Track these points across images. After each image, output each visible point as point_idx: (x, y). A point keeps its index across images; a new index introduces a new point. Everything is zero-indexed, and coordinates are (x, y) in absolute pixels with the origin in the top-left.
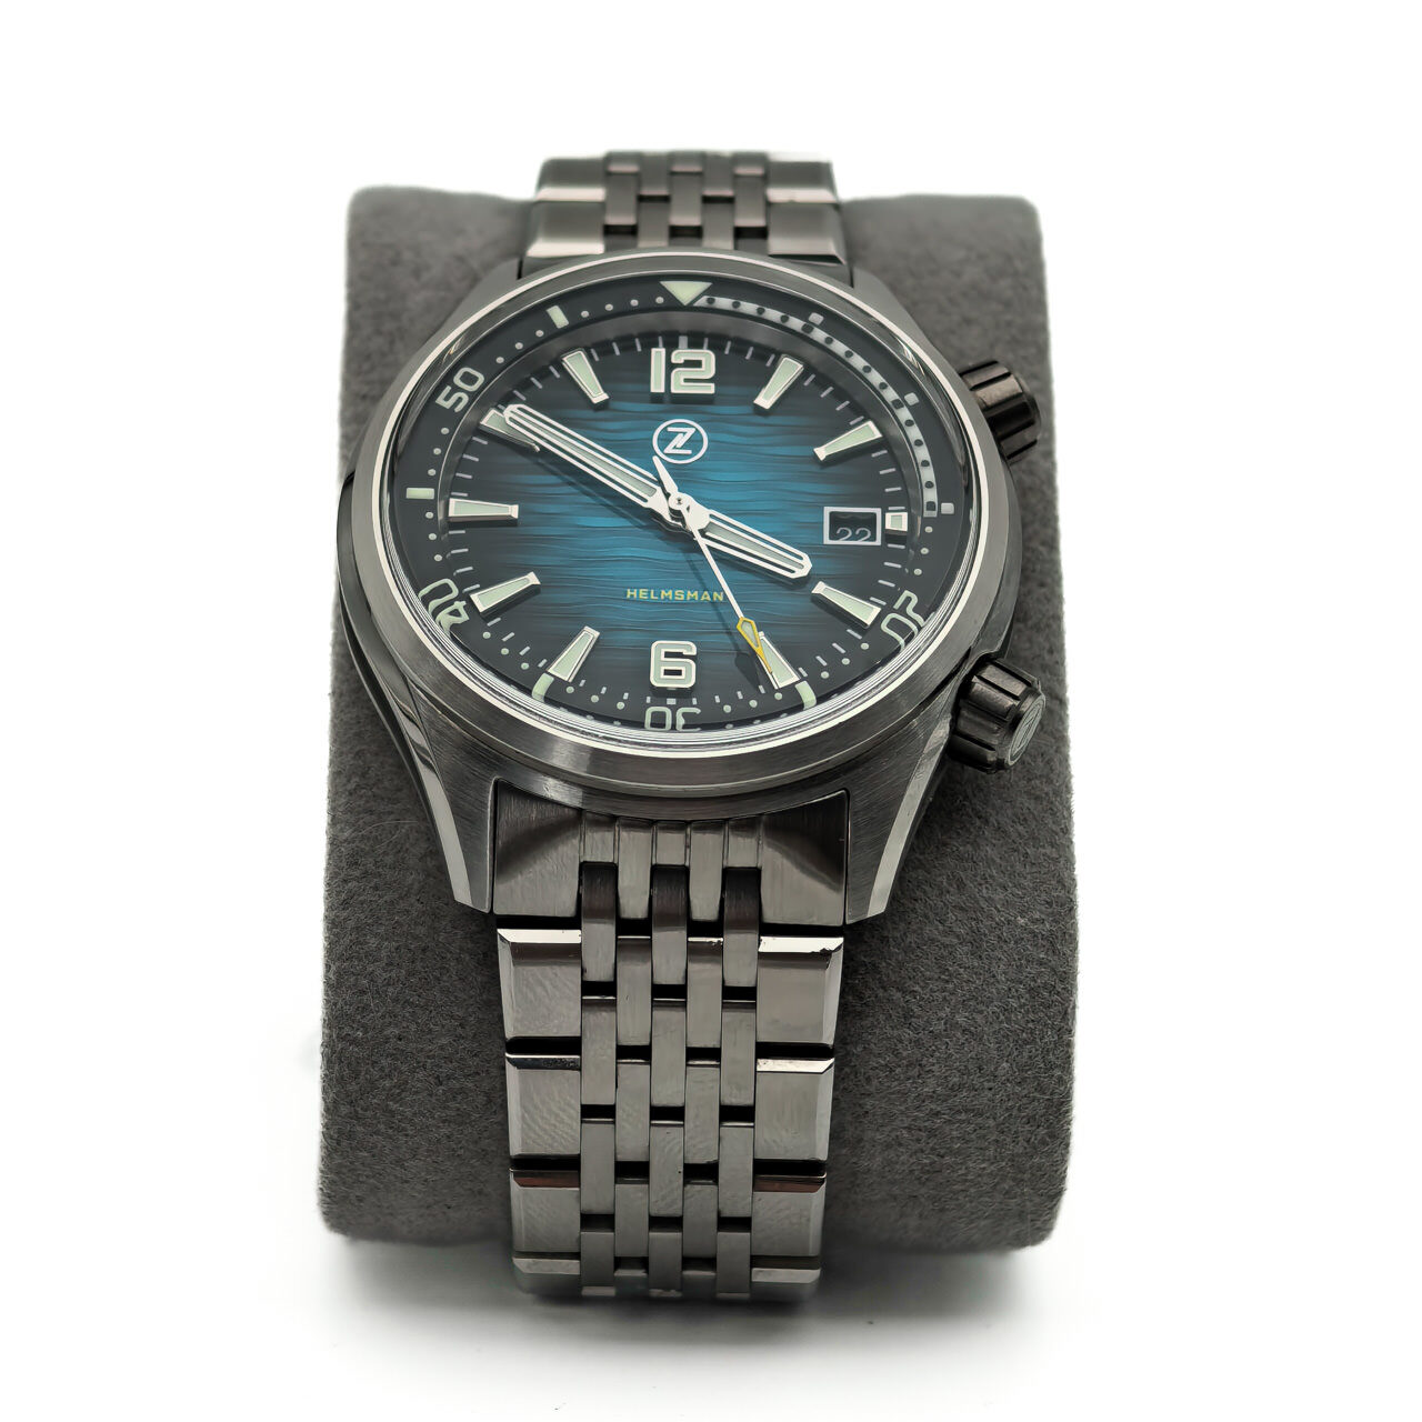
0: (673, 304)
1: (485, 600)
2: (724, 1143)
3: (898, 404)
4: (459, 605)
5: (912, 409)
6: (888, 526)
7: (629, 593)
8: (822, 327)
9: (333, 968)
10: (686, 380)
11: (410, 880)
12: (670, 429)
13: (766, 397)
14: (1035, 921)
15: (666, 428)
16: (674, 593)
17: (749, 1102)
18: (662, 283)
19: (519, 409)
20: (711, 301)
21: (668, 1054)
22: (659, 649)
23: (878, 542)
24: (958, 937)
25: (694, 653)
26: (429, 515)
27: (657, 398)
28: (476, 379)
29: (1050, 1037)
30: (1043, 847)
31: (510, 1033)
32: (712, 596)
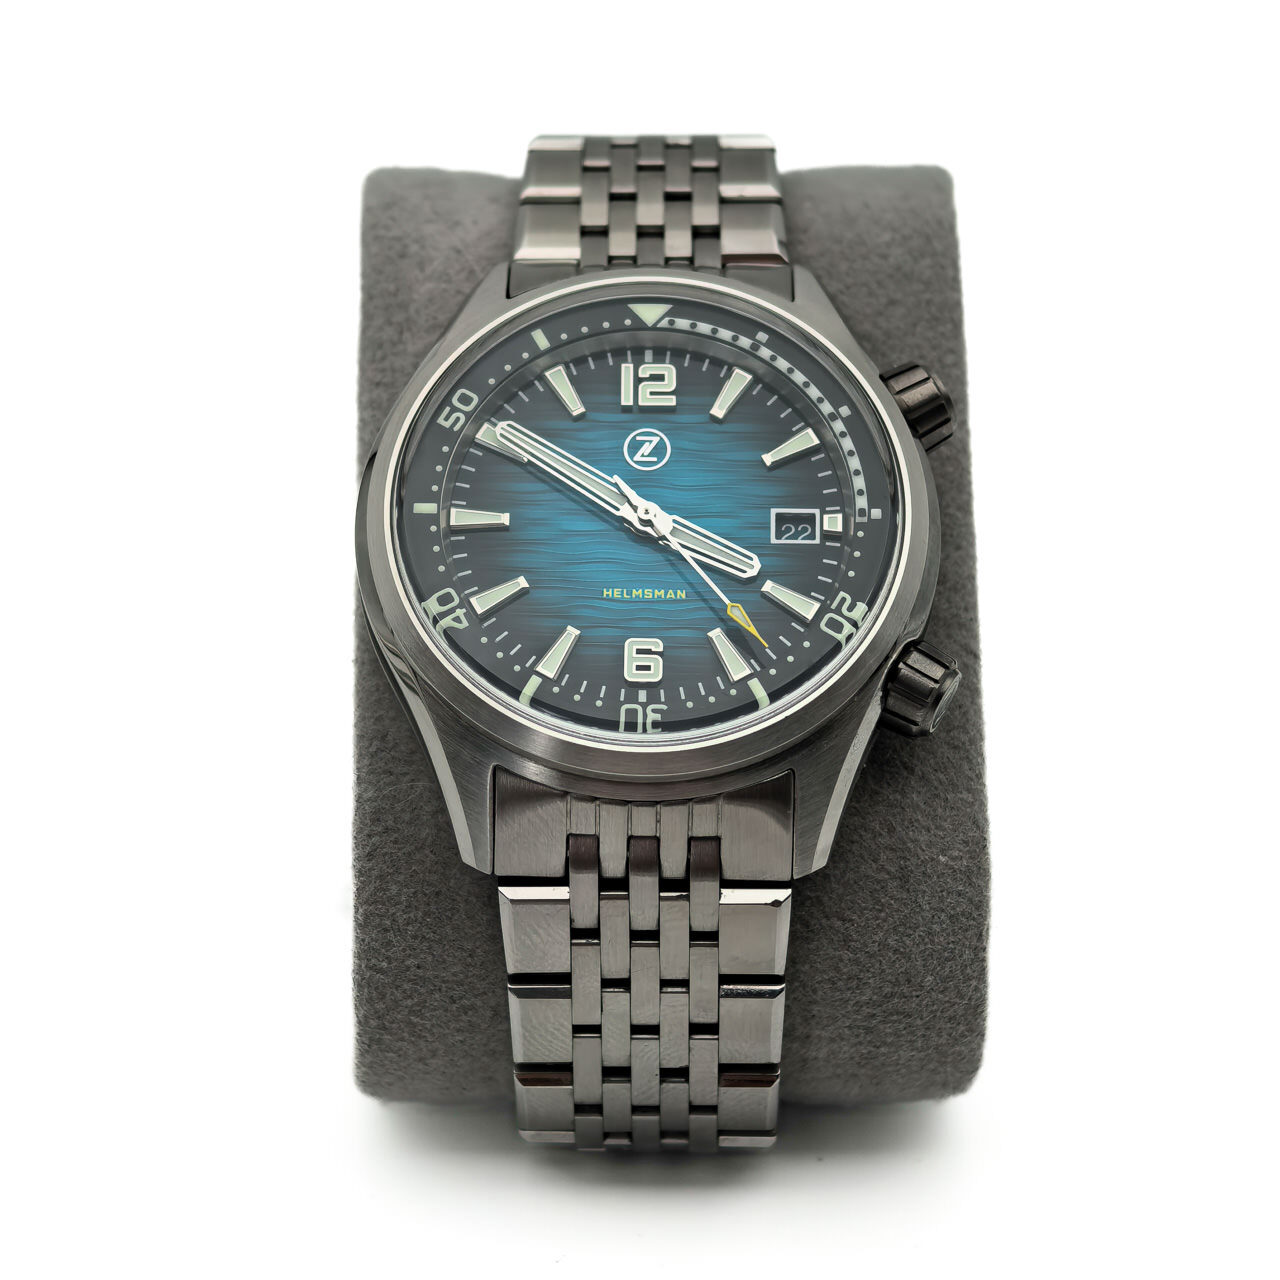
0: (639, 325)
1: (482, 603)
2: (693, 1052)
3: (833, 417)
4: (460, 612)
5: (845, 421)
6: (826, 528)
7: (605, 593)
8: (767, 345)
9: (361, 910)
10: (652, 393)
11: (424, 835)
12: (638, 438)
13: (720, 407)
14: (953, 859)
15: (635, 437)
16: (643, 592)
17: (714, 1021)
18: (631, 306)
19: (509, 425)
20: (672, 323)
21: (645, 984)
22: (631, 646)
23: (817, 541)
24: (888, 873)
25: (661, 649)
26: (433, 528)
27: (627, 410)
28: (471, 399)
29: (968, 954)
30: (961, 793)
31: (511, 970)
32: (676, 594)
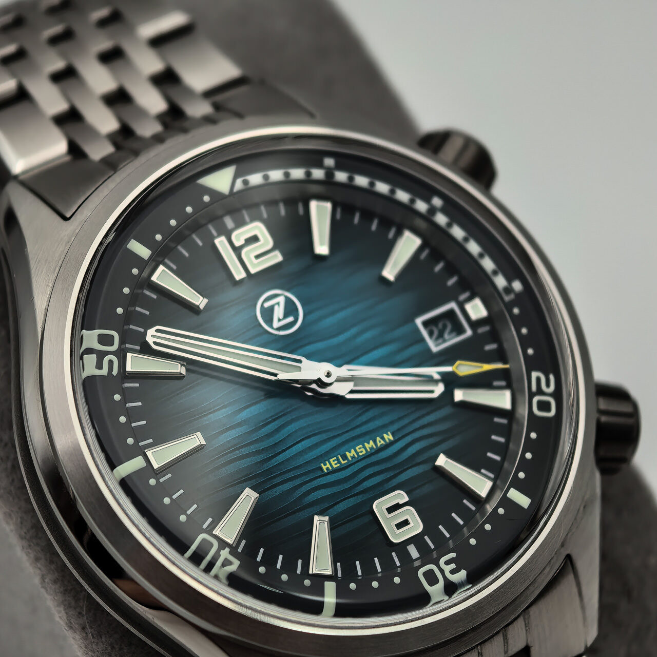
0: (218, 198)
4: (225, 554)
6: (471, 317)
7: (324, 468)
8: (338, 168)
10: (257, 257)
12: (266, 305)
13: (322, 244)
15: (262, 305)
16: (356, 451)
18: (198, 181)
19: (157, 330)
20: (246, 182)
22: (380, 506)
23: (469, 332)
25: (406, 499)
26: (152, 482)
27: (243, 282)
28: (112, 338)
32: (383, 438)
